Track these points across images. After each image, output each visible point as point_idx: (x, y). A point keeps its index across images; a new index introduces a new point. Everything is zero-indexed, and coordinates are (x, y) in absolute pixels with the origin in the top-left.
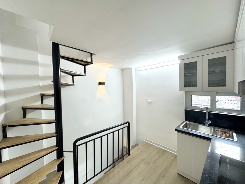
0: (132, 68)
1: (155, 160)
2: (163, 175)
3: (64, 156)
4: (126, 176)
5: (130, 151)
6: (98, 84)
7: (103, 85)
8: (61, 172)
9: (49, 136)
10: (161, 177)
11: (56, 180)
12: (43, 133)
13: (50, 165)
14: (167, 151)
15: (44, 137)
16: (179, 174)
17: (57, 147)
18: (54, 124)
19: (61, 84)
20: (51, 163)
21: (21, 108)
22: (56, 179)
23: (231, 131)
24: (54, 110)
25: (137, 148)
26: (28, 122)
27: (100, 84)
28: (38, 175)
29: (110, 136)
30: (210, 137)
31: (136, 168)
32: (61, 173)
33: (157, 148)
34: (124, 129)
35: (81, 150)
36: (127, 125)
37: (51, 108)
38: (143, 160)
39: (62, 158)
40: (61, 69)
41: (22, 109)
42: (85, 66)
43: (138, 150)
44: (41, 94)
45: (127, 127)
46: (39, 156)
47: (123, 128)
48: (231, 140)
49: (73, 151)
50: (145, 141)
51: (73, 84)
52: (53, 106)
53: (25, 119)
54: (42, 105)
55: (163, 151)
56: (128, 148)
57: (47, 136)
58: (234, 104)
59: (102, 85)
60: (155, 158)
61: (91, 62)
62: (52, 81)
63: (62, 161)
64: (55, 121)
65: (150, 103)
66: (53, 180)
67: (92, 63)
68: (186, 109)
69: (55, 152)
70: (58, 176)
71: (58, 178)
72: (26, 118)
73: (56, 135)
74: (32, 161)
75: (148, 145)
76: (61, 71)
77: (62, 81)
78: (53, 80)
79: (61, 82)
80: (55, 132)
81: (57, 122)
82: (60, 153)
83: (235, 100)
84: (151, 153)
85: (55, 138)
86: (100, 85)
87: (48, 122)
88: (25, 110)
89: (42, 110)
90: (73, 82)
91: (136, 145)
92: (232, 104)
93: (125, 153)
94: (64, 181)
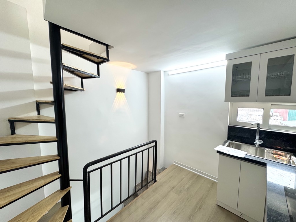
0: (161, 71)
1: (188, 188)
2: (199, 207)
3: (70, 186)
4: (152, 209)
5: (157, 176)
6: (115, 91)
7: (123, 93)
8: (66, 206)
9: (47, 160)
10: (197, 210)
11: (60, 218)
12: (42, 155)
13: (51, 199)
14: (202, 176)
15: (41, 160)
16: (218, 205)
17: (60, 174)
18: (56, 143)
19: (64, 87)
20: (52, 196)
21: (7, 120)
22: (59, 216)
23: (288, 153)
24: (55, 124)
25: (165, 172)
26: (18, 141)
27: (119, 90)
28: (32, 214)
29: (133, 158)
30: (264, 162)
31: (164, 198)
32: (67, 208)
33: (189, 173)
34: (150, 149)
35: (94, 177)
36: (154, 144)
37: (51, 121)
38: (173, 188)
39: (68, 189)
40: (64, 65)
41: (8, 122)
42: (98, 64)
43: (166, 175)
44: (36, 102)
45: (153, 146)
46: (33, 187)
47: (148, 149)
48: (292, 166)
49: (83, 179)
50: (174, 164)
51: (82, 89)
52: (53, 119)
53: (14, 136)
54: (39, 117)
55: (198, 177)
56: (154, 173)
57: (46, 160)
58: (277, 120)
59: (121, 93)
60: (187, 186)
61: (107, 58)
62: (51, 83)
63: (69, 193)
64: (57, 139)
65: (182, 117)
66: (55, 218)
67: (108, 60)
68: (229, 125)
69: (58, 182)
70: (63, 212)
71: (63, 215)
72: (15, 134)
73: (59, 158)
74: (24, 195)
75: (179, 169)
76: (63, 69)
77: (66, 83)
78: (52, 81)
79: (64, 84)
80: (57, 154)
81: (59, 141)
82: (65, 182)
83: (278, 115)
84: (182, 179)
85: (57, 162)
86: (118, 93)
87: (47, 140)
88: (13, 123)
89: (39, 124)
90: (82, 87)
91: (164, 169)
92: (275, 121)
93: (150, 179)
94: (71, 218)
